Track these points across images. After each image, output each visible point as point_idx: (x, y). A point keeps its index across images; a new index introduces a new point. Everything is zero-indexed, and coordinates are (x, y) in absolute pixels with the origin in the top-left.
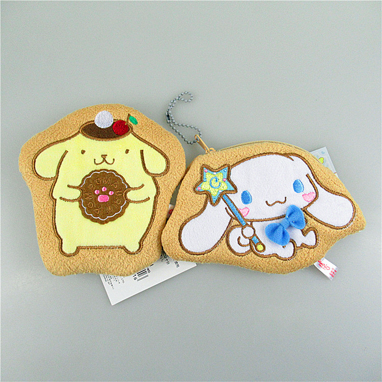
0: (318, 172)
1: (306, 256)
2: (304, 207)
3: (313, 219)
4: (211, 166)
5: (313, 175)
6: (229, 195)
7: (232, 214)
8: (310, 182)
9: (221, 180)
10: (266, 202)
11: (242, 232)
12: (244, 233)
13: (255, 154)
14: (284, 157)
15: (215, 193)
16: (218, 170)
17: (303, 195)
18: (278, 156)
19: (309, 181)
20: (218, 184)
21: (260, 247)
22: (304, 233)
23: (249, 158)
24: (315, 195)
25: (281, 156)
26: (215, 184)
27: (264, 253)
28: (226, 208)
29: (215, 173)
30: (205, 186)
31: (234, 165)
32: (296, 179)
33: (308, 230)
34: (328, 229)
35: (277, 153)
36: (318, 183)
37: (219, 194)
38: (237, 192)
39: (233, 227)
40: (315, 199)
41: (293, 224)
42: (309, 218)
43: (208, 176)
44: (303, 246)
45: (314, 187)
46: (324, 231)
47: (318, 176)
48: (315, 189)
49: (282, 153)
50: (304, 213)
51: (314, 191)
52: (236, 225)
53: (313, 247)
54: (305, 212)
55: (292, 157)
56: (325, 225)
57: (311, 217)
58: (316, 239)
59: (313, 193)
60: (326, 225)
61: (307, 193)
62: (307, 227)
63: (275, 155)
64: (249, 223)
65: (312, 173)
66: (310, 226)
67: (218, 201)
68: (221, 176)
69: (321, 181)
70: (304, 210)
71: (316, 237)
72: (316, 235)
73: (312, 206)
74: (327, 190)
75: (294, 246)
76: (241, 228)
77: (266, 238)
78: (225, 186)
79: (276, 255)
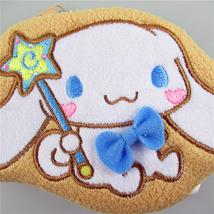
0: (194, 58)
1: (159, 194)
2: (166, 112)
3: (178, 134)
4: (27, 34)
5: (185, 61)
6: (49, 81)
7: (48, 111)
8: (180, 71)
9: (38, 57)
10: (105, 97)
11: (61, 142)
12: (63, 144)
13: (97, 21)
14: (141, 29)
15: (27, 77)
16: (37, 41)
17: (166, 92)
18: (132, 26)
19: (178, 70)
20: (34, 62)
21: (85, 171)
22: (161, 155)
23: (86, 27)
24: (185, 93)
25: (137, 28)
26: (29, 63)
27: (92, 181)
28: (40, 102)
29: (30, 45)
30: (14, 65)
31: (63, 35)
32: (157, 65)
33: (168, 152)
34: (201, 152)
35: (130, 22)
36: (192, 75)
37: (33, 78)
38: (60, 77)
39: (49, 132)
40: (185, 100)
41: (142, 140)
42: (171, 131)
43: (21, 48)
44: (157, 175)
45: (185, 81)
46: (194, 156)
47: (193, 64)
48: (186, 85)
49: (140, 23)
50: (165, 121)
51: (184, 88)
52: (53, 130)
53: (174, 180)
54: (167, 121)
55: (155, 30)
56: (197, 146)
57: (176, 129)
58: (180, 168)
59: (183, 90)
60: (199, 145)
61: (174, 90)
62: (166, 146)
63: (127, 24)
64: (74, 128)
65: (184, 57)
66: (171, 144)
67: (30, 89)
68: (40, 50)
69: (198, 71)
70: (166, 117)
71: (180, 164)
72: (180, 160)
73: (179, 111)
74: (206, 87)
75: (142, 175)
76: (60, 136)
77: (97, 157)
78: (44, 67)
79: (109, 187)
